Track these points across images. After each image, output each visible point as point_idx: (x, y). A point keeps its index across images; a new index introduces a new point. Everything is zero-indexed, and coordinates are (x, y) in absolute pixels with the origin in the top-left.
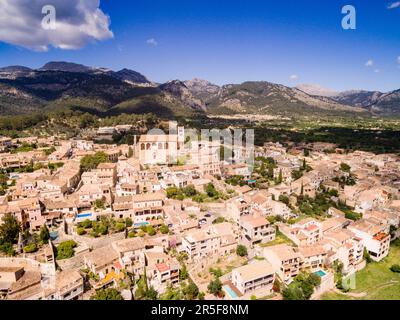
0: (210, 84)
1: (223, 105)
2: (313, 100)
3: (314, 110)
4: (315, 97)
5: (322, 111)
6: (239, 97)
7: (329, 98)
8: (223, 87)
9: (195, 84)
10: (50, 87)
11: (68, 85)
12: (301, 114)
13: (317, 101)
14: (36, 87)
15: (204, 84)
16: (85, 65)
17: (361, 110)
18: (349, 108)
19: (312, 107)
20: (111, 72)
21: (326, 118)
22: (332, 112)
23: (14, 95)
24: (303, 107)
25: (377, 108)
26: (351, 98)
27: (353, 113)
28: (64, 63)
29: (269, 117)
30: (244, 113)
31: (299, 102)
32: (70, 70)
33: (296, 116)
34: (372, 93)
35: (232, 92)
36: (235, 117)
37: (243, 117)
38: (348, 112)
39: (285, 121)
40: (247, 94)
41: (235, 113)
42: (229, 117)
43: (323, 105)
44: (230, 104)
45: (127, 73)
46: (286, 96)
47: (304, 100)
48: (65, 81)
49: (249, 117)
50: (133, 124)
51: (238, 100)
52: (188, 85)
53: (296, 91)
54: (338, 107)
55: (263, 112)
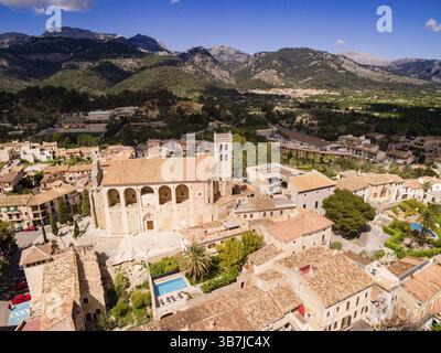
0: (238, 53)
1: (256, 77)
2: (362, 69)
3: (366, 82)
4: (366, 67)
6: (275, 67)
7: (381, 68)
8: (255, 55)
9: (221, 53)
10: (50, 57)
11: (72, 54)
12: (351, 87)
13: (368, 71)
14: (33, 57)
15: (232, 52)
16: (92, 30)
17: (422, 82)
18: (405, 79)
20: (122, 38)
21: (383, 93)
22: (388, 84)
24: (352, 80)
25: (438, 79)
26: (405, 68)
27: (412, 86)
29: (314, 92)
30: (282, 87)
31: (348, 73)
32: (77, 37)
33: (346, 90)
34: (432, 61)
35: (264, 61)
36: (272, 92)
37: (281, 92)
38: (406, 85)
39: (334, 96)
41: (271, 87)
42: (264, 92)
43: (376, 76)
44: (264, 75)
45: (141, 39)
46: (332, 65)
47: (353, 71)
48: (67, 49)
49: (289, 92)
50: (139, 106)
51: (274, 71)
52: (212, 53)
53: (342, 59)
54: (394, 78)
55: (305, 86)
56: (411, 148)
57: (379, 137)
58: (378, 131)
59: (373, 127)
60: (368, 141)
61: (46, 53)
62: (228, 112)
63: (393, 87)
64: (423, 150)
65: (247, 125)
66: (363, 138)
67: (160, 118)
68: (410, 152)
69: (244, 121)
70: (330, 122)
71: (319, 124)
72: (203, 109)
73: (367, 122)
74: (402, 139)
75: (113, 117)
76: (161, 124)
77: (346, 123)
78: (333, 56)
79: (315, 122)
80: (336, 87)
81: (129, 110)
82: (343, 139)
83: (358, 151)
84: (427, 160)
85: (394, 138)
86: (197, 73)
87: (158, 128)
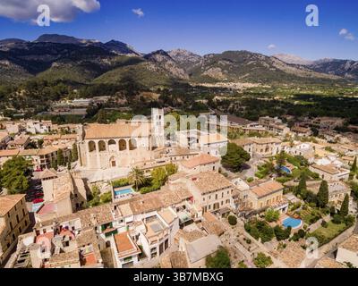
0: (192, 54)
1: (205, 74)
2: (290, 68)
3: (292, 78)
4: (292, 65)
5: (300, 79)
6: (221, 66)
8: (205, 57)
9: (178, 54)
10: (42, 58)
11: (59, 56)
12: (280, 82)
13: (294, 69)
14: (29, 58)
15: (187, 54)
17: (336, 77)
18: (324, 75)
19: (290, 75)
21: (304, 86)
22: (310, 79)
23: (6, 66)
24: (281, 76)
25: (350, 76)
26: (325, 66)
27: (329, 80)
28: (57, 35)
29: (250, 85)
30: (226, 81)
31: (278, 70)
32: (63, 42)
33: (276, 83)
34: (345, 62)
35: (213, 61)
36: (217, 85)
37: (225, 85)
38: (324, 80)
39: (266, 88)
40: (228, 63)
41: (217, 81)
42: (211, 85)
43: (300, 73)
44: (211, 72)
45: (114, 44)
46: (265, 64)
47: (282, 68)
48: (56, 52)
49: (231, 85)
50: (112, 95)
51: (219, 69)
52: (170, 54)
53: (274, 59)
54: (315, 75)
55: (244, 81)
56: (311, 126)
57: (289, 118)
58: (289, 114)
59: (286, 110)
60: (280, 121)
61: (39, 54)
62: (179, 100)
63: (313, 81)
64: (319, 127)
65: (192, 109)
66: (276, 118)
67: (127, 104)
68: (309, 128)
69: (191, 107)
70: (255, 107)
71: (246, 109)
72: (159, 98)
73: (283, 107)
74: (306, 119)
75: (91, 104)
76: (127, 108)
77: (267, 108)
78: (266, 57)
79: (244, 108)
80: (268, 81)
81: (104, 99)
82: (262, 119)
83: (271, 128)
84: (320, 134)
85: (300, 118)
86: (158, 71)
87: (125, 111)
